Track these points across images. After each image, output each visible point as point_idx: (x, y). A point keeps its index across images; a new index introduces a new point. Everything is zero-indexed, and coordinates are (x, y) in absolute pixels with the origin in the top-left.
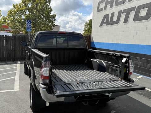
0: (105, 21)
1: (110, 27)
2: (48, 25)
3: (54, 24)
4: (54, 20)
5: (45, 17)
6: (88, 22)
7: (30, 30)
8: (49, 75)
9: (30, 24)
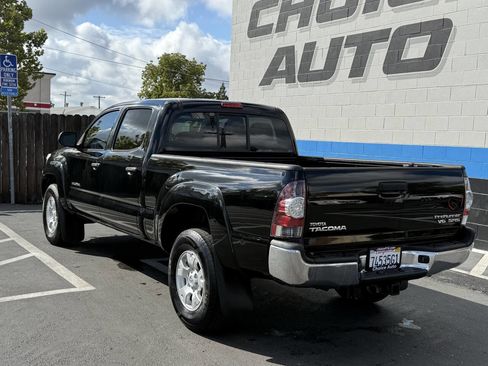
0: (282, 67)
1: (301, 88)
3: (36, 68)
4: (37, 53)
6: (156, 63)
7: (14, 91)
8: (302, 215)
9: (12, 70)
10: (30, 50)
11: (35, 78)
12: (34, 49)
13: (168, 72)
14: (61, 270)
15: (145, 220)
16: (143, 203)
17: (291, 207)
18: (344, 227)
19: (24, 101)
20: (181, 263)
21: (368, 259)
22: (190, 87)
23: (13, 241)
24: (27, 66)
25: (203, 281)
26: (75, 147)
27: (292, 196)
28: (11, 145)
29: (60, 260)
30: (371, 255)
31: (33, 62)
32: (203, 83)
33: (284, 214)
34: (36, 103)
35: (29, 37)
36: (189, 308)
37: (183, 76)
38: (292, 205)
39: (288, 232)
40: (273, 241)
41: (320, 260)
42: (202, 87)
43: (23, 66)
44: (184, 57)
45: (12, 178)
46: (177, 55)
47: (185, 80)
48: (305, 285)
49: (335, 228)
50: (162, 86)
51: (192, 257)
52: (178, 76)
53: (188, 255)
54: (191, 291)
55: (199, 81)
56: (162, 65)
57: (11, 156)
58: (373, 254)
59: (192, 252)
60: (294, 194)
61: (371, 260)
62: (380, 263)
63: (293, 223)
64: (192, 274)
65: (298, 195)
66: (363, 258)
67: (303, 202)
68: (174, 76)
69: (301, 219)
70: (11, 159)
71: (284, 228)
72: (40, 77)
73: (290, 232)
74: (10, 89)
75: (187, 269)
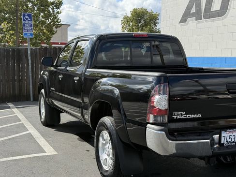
0: (193, 10)
1: (205, 23)
2: (43, 23)
3: (57, 21)
4: (58, 13)
5: (36, 5)
6: (129, 15)
7: (31, 35)
8: (167, 107)
9: (30, 22)
10: (53, 11)
11: (56, 28)
12: (56, 11)
13: (136, 20)
14: (42, 142)
15: (84, 110)
16: (83, 100)
17: (159, 102)
18: (199, 116)
19: (51, 41)
20: (101, 139)
21: (220, 138)
22: (150, 28)
23: (22, 123)
24: (53, 21)
25: (111, 151)
26: (52, 66)
27: (159, 94)
28: (30, 67)
29: (43, 135)
30: (223, 135)
31: (56, 18)
32: (157, 25)
33: (154, 107)
34: (60, 42)
35: (53, 3)
36: (106, 168)
37: (145, 22)
38: (160, 101)
39: (159, 119)
40: (148, 125)
41: (180, 138)
42: (157, 27)
43: (50, 21)
44: (146, 10)
45: (31, 86)
46: (141, 9)
47: (146, 24)
48: (173, 156)
49: (192, 116)
50: (133, 28)
51: (105, 135)
52: (142, 22)
53: (104, 134)
54: (107, 157)
55: (155, 24)
56: (133, 16)
57: (30, 73)
58: (224, 134)
59: (106, 132)
60: (162, 92)
61: (223, 139)
62: (230, 140)
63: (160, 112)
64: (107, 146)
65: (164, 93)
66: (216, 137)
67: (167, 98)
68: (140, 22)
69: (166, 110)
70: (30, 75)
71: (155, 116)
72: (59, 27)
73: (160, 119)
74: (29, 34)
75: (104, 142)
